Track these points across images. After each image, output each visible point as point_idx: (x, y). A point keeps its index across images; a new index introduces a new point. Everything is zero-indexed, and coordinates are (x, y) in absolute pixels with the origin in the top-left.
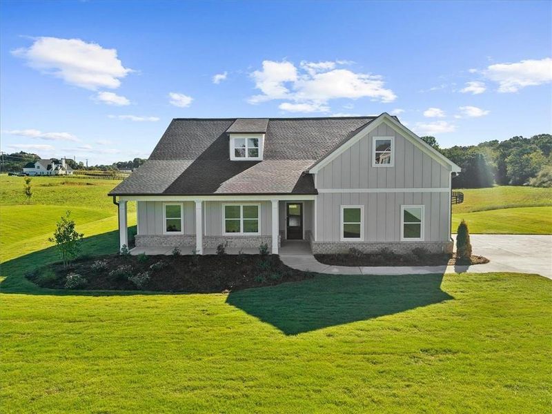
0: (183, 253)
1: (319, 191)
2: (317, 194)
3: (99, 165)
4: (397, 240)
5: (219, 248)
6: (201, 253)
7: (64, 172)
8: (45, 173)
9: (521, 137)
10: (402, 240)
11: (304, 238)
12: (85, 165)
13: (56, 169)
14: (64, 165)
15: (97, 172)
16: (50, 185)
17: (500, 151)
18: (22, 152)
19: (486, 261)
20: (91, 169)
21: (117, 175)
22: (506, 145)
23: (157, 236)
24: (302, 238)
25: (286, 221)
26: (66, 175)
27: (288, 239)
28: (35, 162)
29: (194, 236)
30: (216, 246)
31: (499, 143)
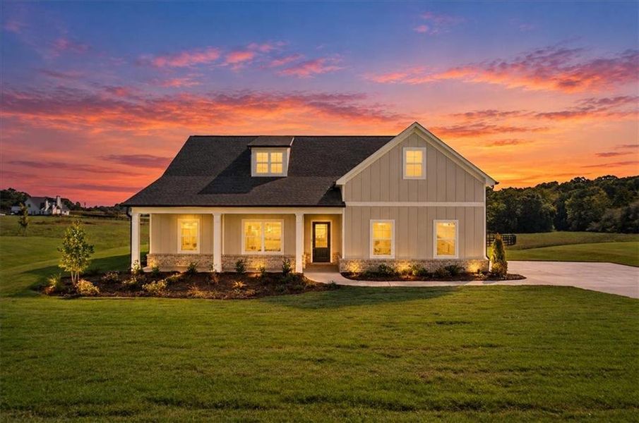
0: (199, 270)
1: (347, 204)
2: (345, 206)
3: (98, 206)
4: (430, 258)
5: (238, 264)
6: (219, 270)
7: (59, 212)
8: (37, 212)
9: (583, 178)
10: (434, 258)
11: (331, 261)
12: (82, 206)
13: (51, 208)
14: (59, 203)
15: (98, 212)
16: (43, 223)
17: (560, 193)
18: (10, 189)
19: (522, 278)
20: (90, 210)
21: (119, 215)
22: (565, 187)
23: (171, 255)
24: (329, 261)
25: (312, 243)
26: (60, 214)
27: (313, 261)
28: (25, 199)
29: (211, 256)
30: (234, 262)
31: (559, 184)
